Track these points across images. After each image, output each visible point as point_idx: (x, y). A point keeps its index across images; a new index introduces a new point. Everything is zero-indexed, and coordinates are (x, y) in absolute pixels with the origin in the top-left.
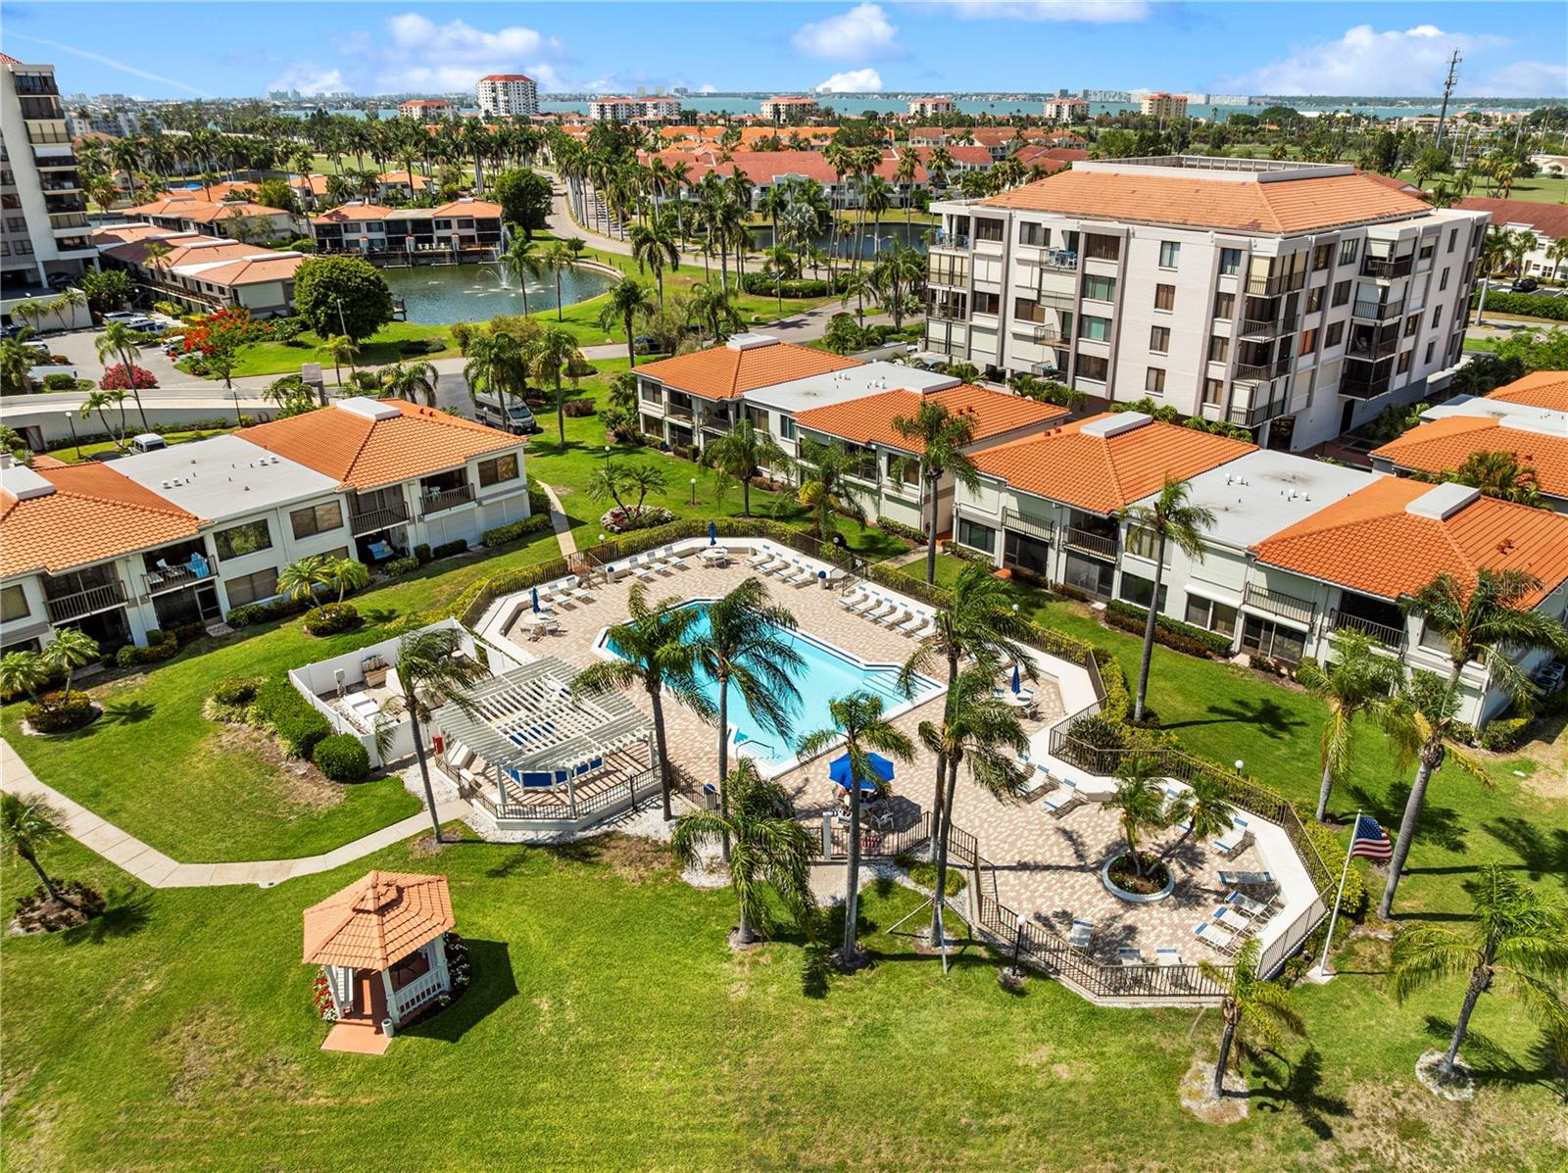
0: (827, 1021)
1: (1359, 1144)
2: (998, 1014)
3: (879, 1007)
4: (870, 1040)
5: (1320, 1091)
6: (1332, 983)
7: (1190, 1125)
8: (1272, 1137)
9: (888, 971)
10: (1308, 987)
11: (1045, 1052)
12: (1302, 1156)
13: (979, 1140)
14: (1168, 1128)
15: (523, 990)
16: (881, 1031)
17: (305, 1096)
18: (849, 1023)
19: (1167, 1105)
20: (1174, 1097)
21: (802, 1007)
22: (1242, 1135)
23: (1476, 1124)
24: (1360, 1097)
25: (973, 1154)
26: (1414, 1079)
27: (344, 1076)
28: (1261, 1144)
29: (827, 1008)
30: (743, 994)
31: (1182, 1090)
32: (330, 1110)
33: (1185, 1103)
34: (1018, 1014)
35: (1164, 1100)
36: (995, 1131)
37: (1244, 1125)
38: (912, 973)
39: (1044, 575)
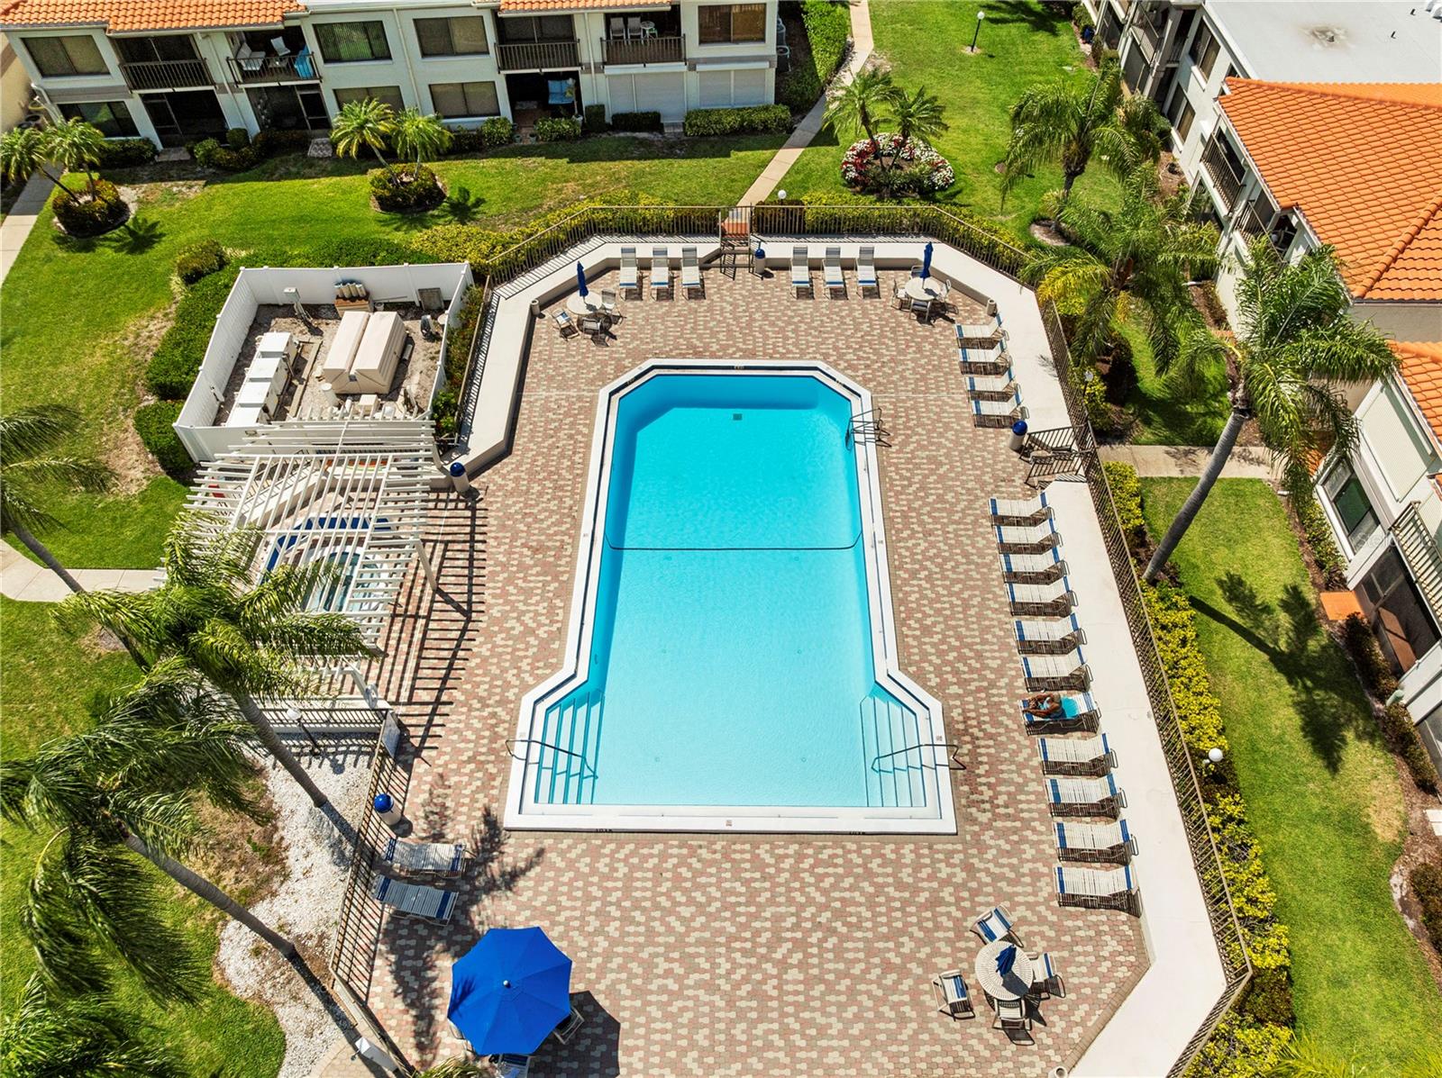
39: (1399, 672)
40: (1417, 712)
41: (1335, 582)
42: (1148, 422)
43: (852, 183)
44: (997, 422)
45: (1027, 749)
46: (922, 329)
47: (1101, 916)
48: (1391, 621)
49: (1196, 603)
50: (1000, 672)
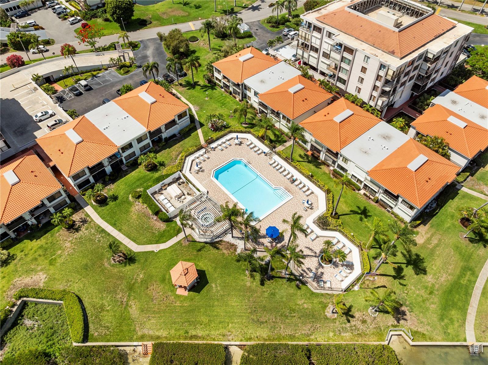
0: (264, 292)
1: (354, 324)
2: (295, 292)
3: (273, 289)
4: (272, 296)
5: (350, 313)
6: (359, 290)
7: (326, 318)
8: (340, 321)
9: (276, 280)
10: (354, 291)
11: (303, 301)
12: (344, 325)
13: (290, 318)
14: (322, 318)
15: (209, 282)
16: (273, 294)
17: (175, 303)
18: (268, 292)
19: (323, 314)
20: (324, 312)
21: (260, 288)
22: (335, 321)
23: (376, 321)
24: (357, 315)
25: (288, 321)
26: (368, 312)
27: (181, 299)
28: (338, 323)
29: (264, 288)
30: (249, 284)
31: (326, 311)
32: (180, 306)
33: (326, 314)
34: (299, 292)
35: (322, 313)
36: (292, 317)
37: (335, 319)
38: (280, 281)
39: (319, 156)
40: (323, 159)
41: (308, 151)
42: (276, 144)
43: (214, 131)
44: (260, 154)
45: (293, 186)
46: (241, 146)
47: (311, 195)
48: (315, 152)
49: (298, 161)
50: (284, 180)
